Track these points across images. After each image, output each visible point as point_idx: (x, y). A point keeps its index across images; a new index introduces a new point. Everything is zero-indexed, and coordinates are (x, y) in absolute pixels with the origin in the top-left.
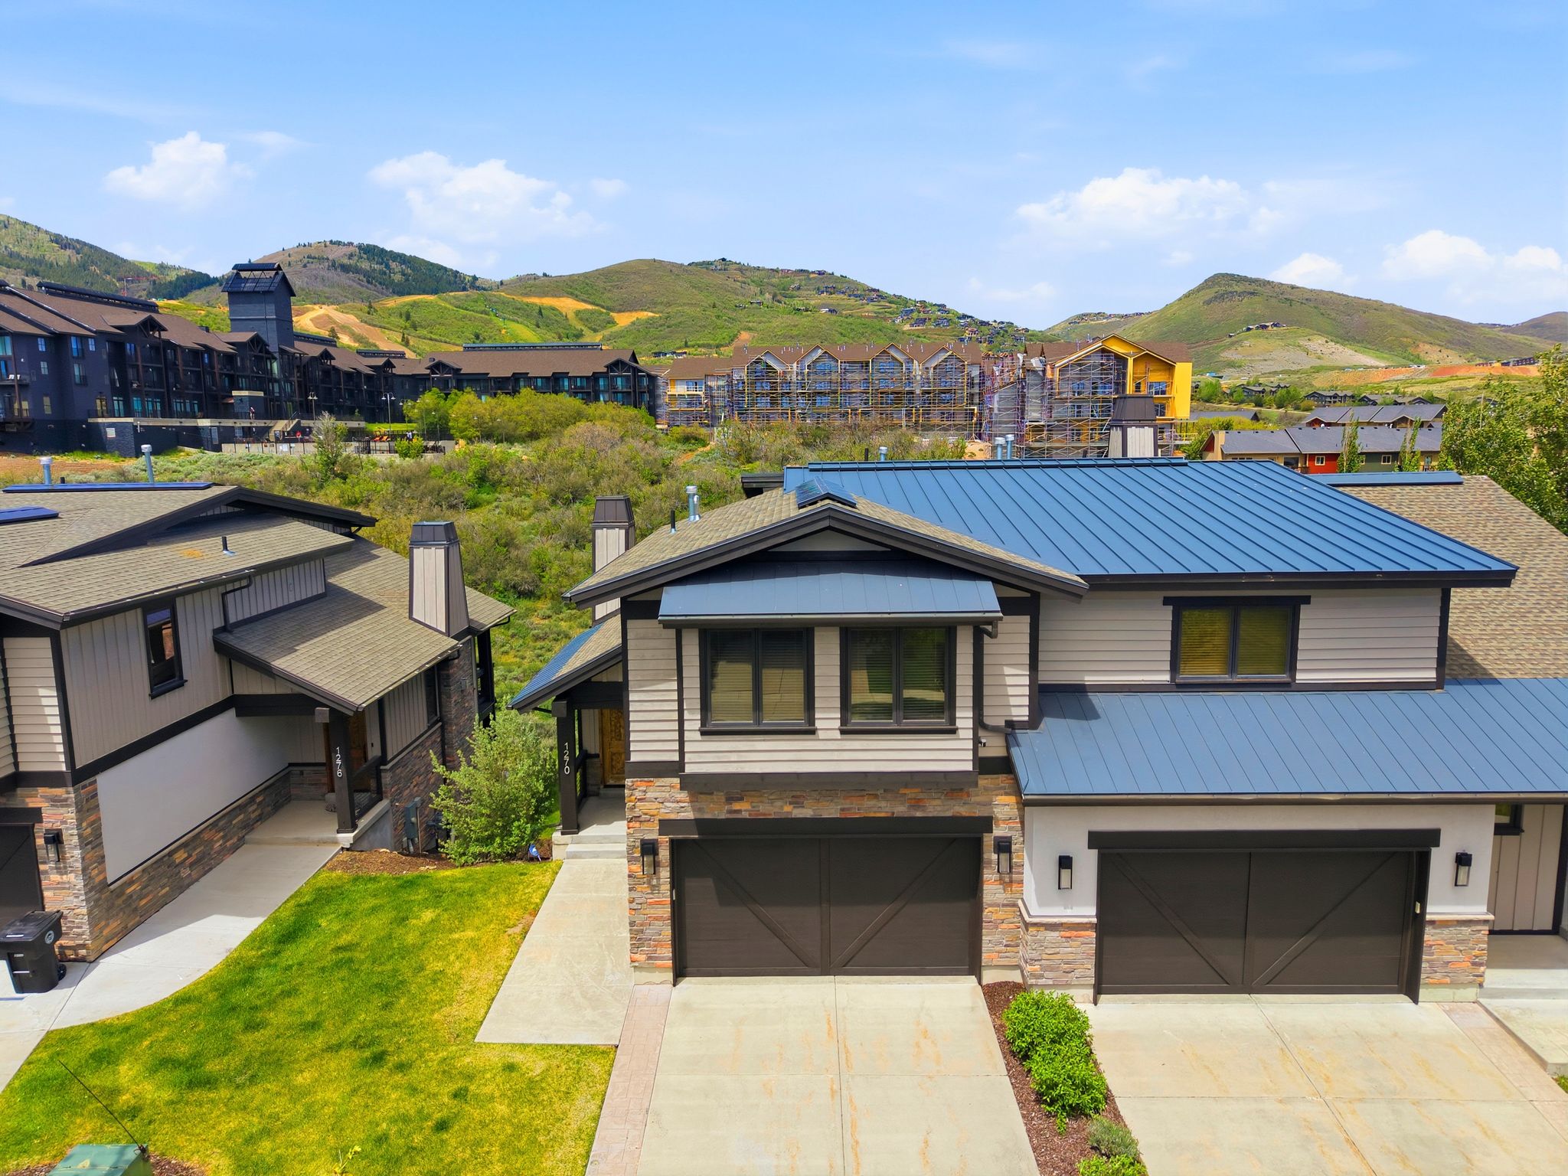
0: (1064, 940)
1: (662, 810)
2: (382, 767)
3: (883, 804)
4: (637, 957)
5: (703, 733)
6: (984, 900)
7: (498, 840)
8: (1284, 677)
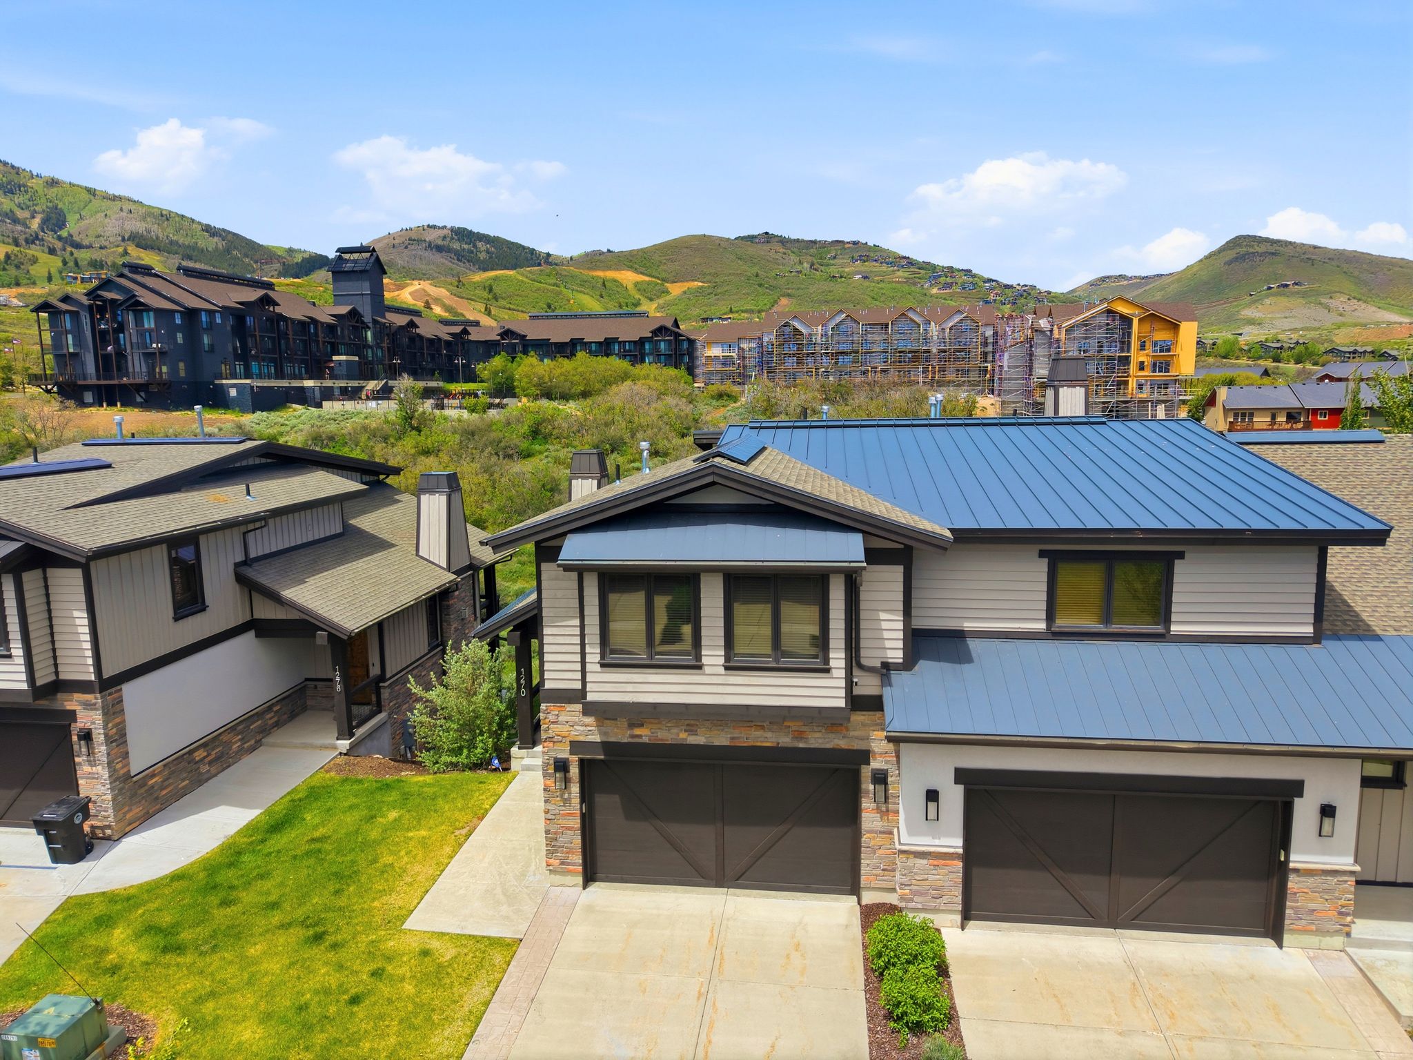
0: (932, 867)
1: (573, 733)
2: (381, 684)
3: (769, 735)
4: (551, 861)
5: (603, 665)
6: (863, 827)
7: (465, 751)
8: (1159, 629)
